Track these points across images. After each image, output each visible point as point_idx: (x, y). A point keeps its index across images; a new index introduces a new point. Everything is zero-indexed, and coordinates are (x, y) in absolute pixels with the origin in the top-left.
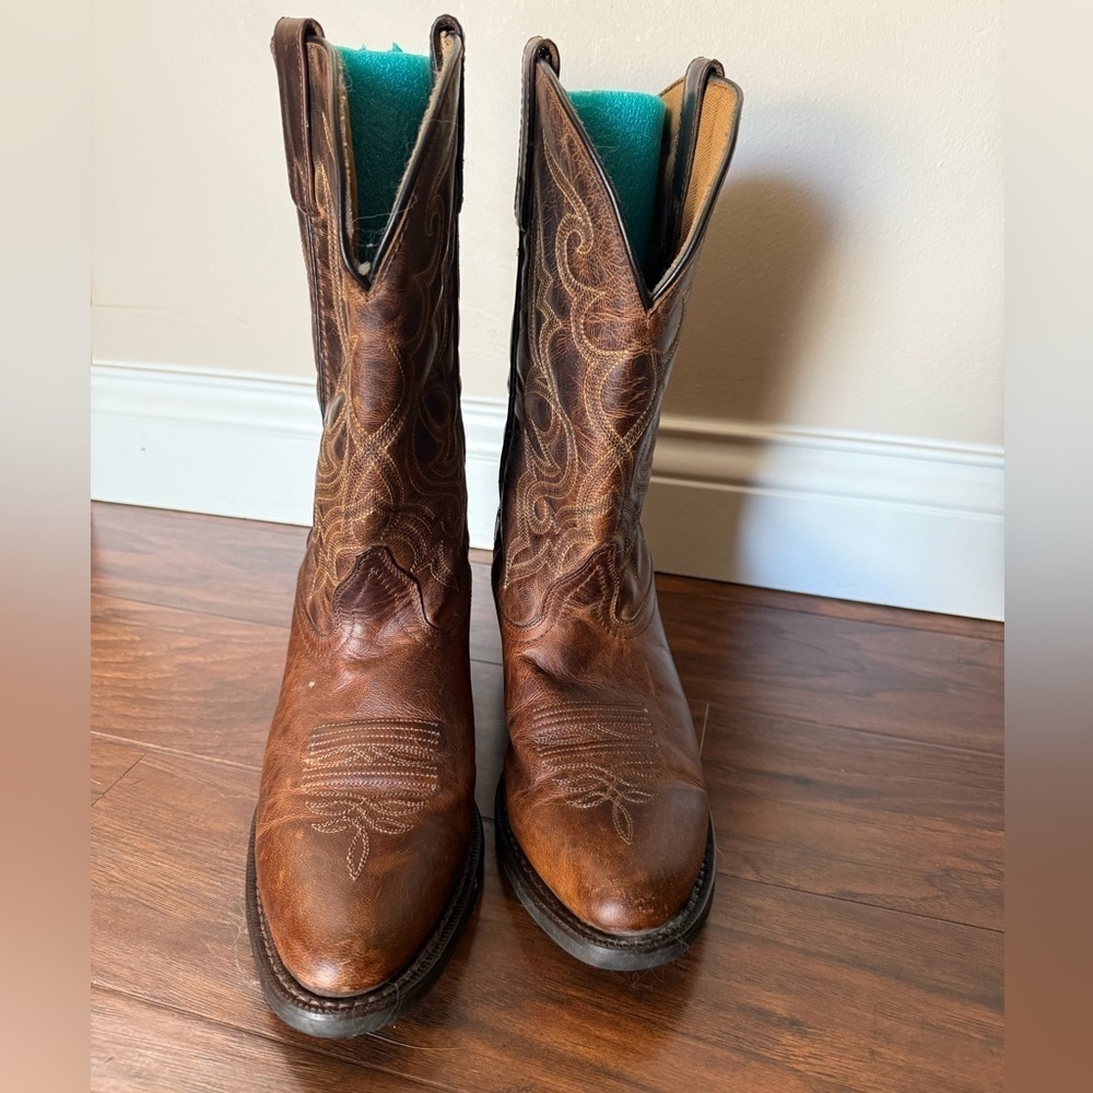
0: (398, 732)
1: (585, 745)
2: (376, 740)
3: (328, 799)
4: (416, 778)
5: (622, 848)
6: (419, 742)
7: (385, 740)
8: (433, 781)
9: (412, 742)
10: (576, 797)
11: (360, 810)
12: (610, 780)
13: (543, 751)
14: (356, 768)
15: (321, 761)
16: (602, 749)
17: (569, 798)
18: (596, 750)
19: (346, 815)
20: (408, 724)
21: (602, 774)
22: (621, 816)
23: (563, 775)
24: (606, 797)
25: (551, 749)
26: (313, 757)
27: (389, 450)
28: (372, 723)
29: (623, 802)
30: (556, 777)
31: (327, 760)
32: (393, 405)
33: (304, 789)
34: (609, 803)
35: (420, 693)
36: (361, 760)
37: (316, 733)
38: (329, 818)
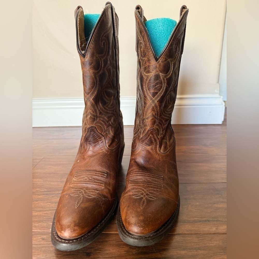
0: (96, 173)
1: (142, 182)
2: (90, 175)
3: (76, 188)
4: (99, 185)
5: (139, 209)
6: (101, 176)
7: (92, 175)
8: (103, 186)
9: (99, 176)
10: (134, 195)
11: (83, 191)
12: (145, 192)
13: (131, 182)
14: (84, 181)
15: (77, 179)
16: (146, 184)
17: (133, 195)
18: (144, 184)
19: (79, 192)
20: (99, 172)
21: (143, 190)
22: (144, 202)
23: (133, 189)
24: (142, 196)
25: (133, 182)
26: (75, 178)
27: (93, 99)
28: (90, 171)
29: (146, 199)
30: (131, 189)
31: (78, 179)
32: (93, 87)
33: (71, 186)
34: (142, 198)
35: (103, 164)
36: (86, 179)
37: (77, 172)
38: (75, 193)
